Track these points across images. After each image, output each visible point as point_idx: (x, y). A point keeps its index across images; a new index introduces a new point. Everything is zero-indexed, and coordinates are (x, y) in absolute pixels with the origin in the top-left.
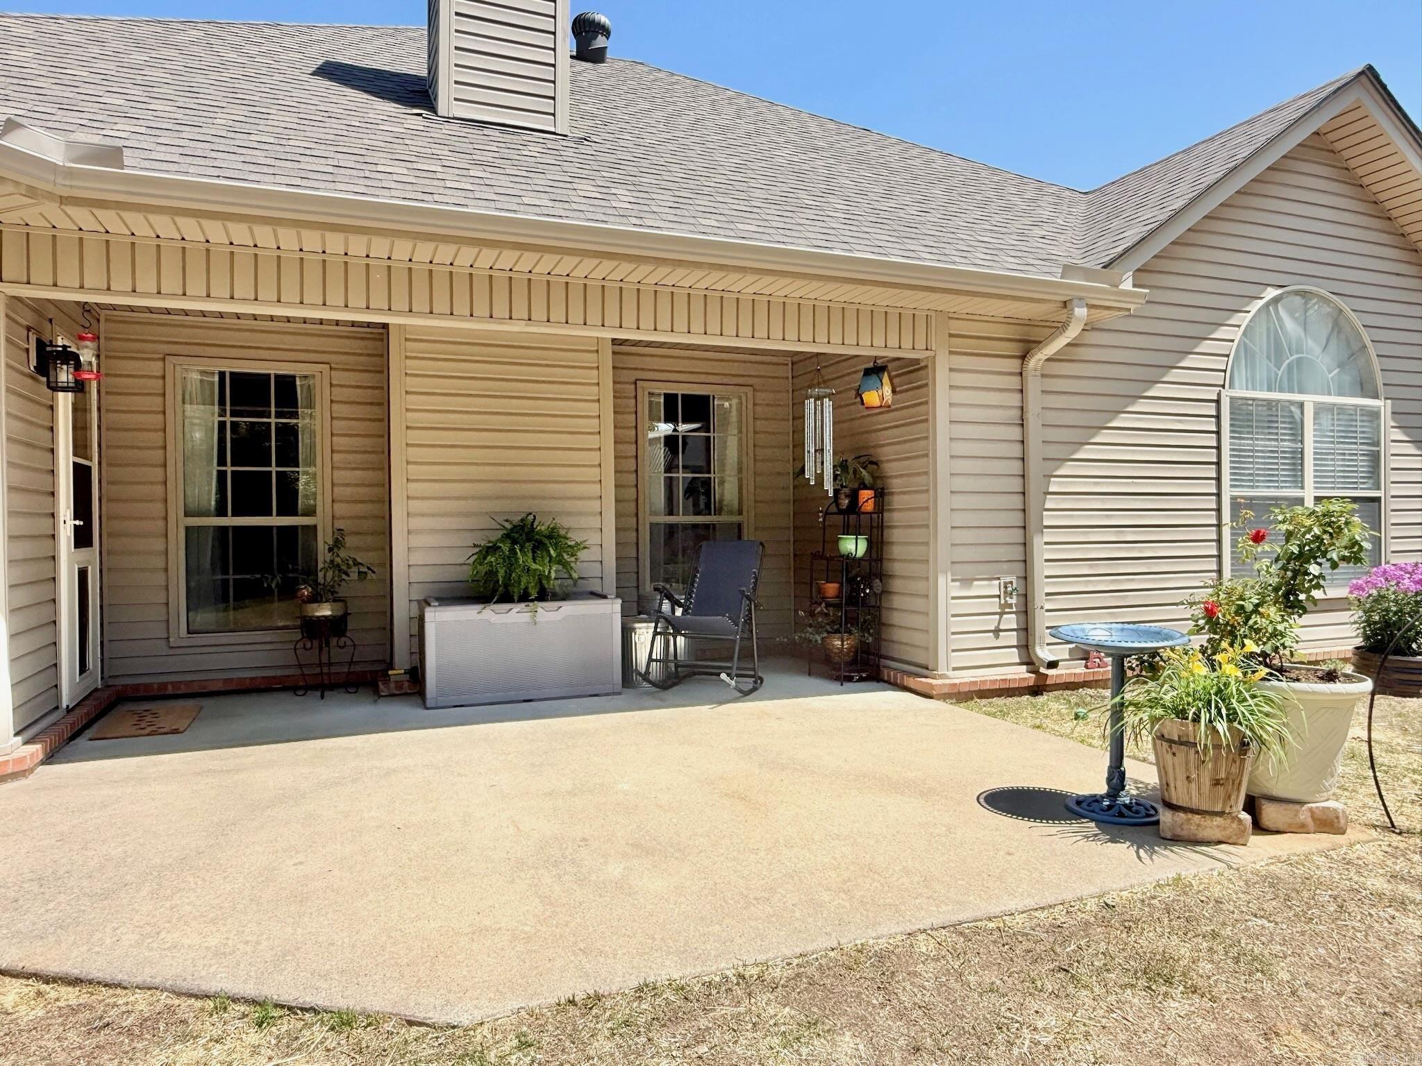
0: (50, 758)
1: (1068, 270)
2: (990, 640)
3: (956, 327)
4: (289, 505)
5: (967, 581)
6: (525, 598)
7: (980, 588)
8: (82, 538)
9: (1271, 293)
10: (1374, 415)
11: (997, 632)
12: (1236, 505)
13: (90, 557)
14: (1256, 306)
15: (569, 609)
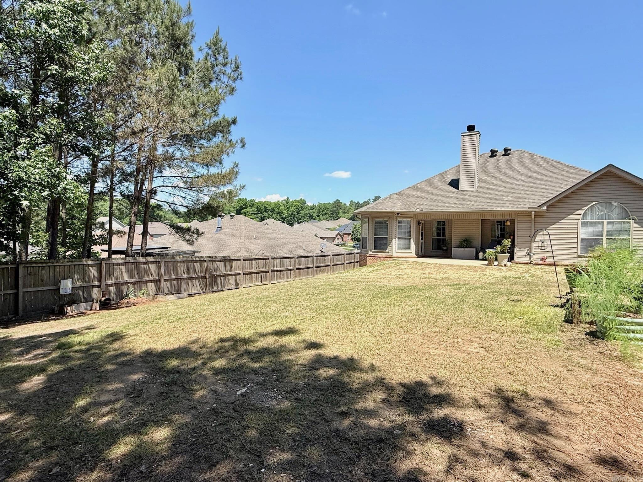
0: (418, 257)
1: (529, 208)
2: (524, 257)
3: (519, 215)
4: (443, 236)
5: (521, 249)
6: (463, 247)
7: (522, 249)
8: (422, 239)
9: (594, 203)
10: (629, 223)
11: (525, 256)
12: (582, 239)
13: (423, 241)
14: (589, 206)
15: (469, 249)
